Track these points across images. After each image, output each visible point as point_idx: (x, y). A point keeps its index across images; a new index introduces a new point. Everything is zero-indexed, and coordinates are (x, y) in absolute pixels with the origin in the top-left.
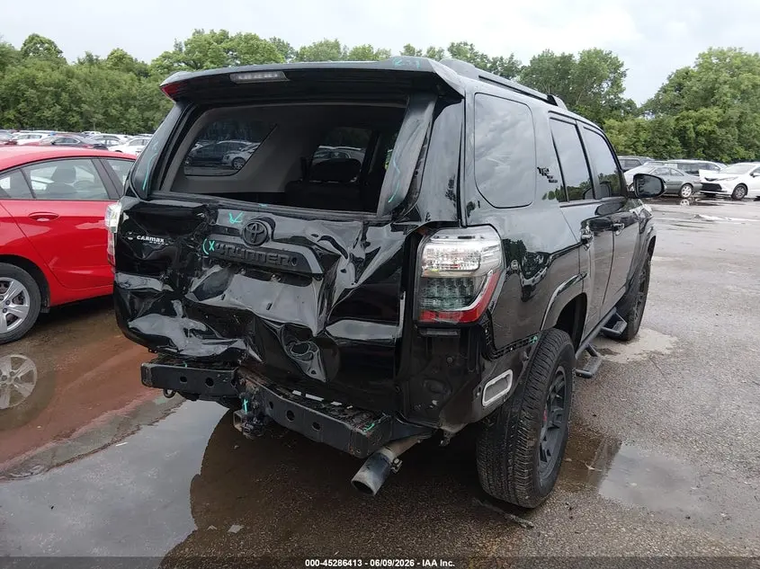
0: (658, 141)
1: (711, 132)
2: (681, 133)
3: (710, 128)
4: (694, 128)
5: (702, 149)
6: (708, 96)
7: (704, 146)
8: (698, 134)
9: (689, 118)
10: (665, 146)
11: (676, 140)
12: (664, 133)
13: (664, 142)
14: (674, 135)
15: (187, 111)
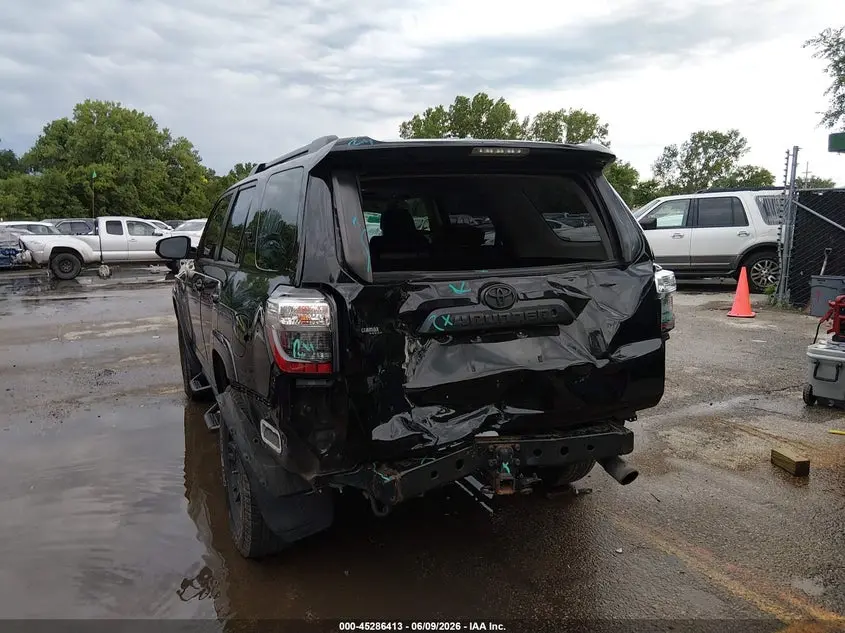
0: (54, 200)
1: (110, 189)
2: (78, 191)
3: (108, 185)
4: (91, 186)
5: (104, 208)
6: (95, 152)
7: (106, 204)
8: (97, 191)
9: (82, 174)
10: (63, 206)
11: (75, 199)
12: (59, 192)
13: (62, 202)
14: (71, 194)
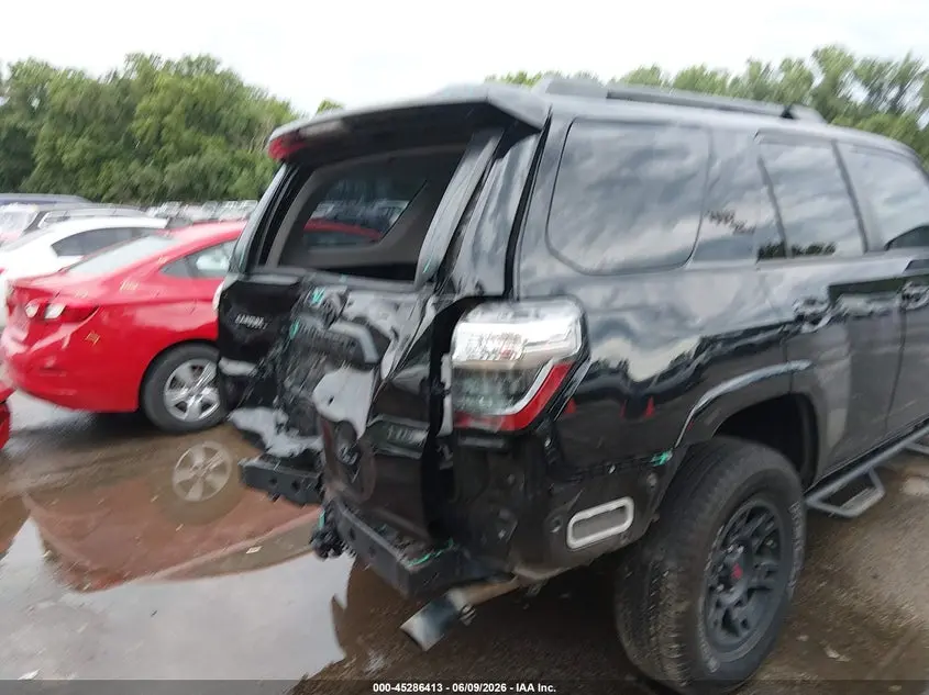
15: (292, 172)
